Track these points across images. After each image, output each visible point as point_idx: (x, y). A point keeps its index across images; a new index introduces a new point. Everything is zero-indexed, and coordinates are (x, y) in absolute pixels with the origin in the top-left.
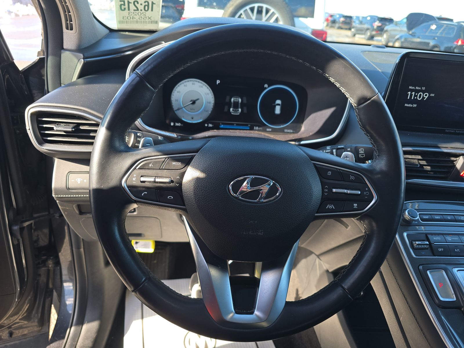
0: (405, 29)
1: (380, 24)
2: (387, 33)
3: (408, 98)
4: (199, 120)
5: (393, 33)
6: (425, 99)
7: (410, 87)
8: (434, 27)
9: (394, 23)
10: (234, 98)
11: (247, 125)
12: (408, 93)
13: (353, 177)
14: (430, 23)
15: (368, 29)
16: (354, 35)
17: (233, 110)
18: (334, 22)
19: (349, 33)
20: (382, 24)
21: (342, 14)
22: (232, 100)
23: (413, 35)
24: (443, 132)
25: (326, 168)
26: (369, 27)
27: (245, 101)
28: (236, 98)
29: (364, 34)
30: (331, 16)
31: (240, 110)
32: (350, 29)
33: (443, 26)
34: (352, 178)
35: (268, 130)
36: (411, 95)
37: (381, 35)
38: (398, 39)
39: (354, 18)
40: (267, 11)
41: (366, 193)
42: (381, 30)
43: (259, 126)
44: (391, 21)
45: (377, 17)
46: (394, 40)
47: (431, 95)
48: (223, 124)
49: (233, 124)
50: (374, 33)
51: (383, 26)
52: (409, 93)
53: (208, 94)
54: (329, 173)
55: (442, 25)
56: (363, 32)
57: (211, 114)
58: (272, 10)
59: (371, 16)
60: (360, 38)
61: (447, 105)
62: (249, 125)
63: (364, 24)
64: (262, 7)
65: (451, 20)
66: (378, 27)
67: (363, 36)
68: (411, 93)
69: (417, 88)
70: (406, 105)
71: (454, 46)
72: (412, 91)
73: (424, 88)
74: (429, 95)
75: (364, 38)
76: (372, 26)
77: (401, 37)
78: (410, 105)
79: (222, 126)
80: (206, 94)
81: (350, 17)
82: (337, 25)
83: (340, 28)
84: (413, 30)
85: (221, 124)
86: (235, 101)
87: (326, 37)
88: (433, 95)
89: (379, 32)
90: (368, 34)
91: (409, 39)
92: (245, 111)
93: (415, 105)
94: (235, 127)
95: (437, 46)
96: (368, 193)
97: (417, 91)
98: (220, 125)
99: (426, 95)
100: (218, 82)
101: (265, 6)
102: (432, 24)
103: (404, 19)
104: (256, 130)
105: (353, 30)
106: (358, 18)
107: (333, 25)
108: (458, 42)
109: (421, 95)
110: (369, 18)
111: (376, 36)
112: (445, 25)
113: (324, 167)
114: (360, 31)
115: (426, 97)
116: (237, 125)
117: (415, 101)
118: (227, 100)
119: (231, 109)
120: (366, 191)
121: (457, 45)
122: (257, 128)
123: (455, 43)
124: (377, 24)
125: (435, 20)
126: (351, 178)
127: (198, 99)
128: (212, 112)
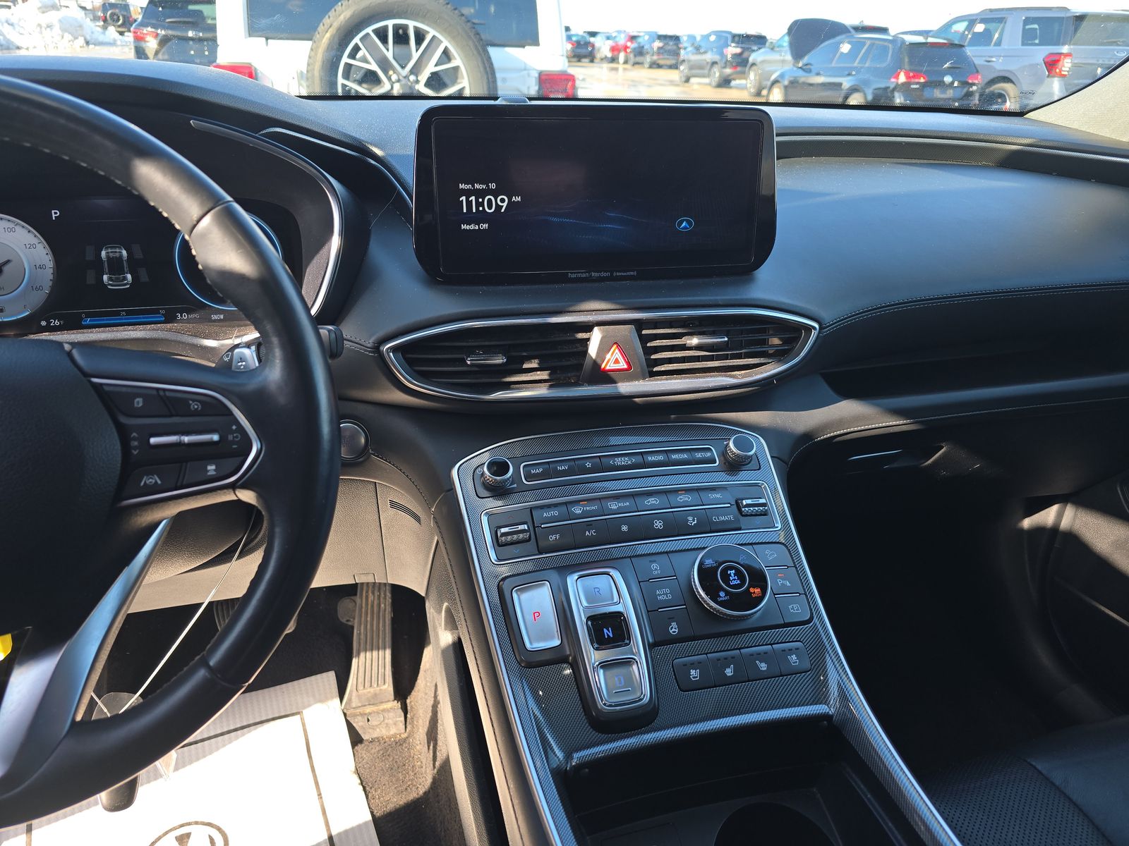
0: (789, 57)
1: (738, 50)
2: (754, 68)
3: (465, 211)
4: (22, 313)
5: (768, 68)
6: (503, 211)
7: (462, 186)
8: (845, 48)
9: (767, 44)
10: (107, 248)
11: (156, 312)
12: (461, 199)
13: (196, 405)
14: (838, 38)
15: (714, 63)
16: (687, 80)
17: (110, 279)
18: (640, 52)
19: (674, 75)
20: (744, 50)
21: (656, 32)
22: (103, 253)
23: (806, 69)
24: (564, 279)
25: (129, 390)
26: (717, 58)
27: (139, 255)
28: (111, 248)
29: (708, 76)
30: (633, 38)
31: (129, 276)
32: (674, 67)
33: (864, 44)
34: (196, 407)
35: (214, 317)
36: (469, 204)
37: (743, 75)
38: (776, 82)
39: (685, 38)
40: (420, 37)
41: (234, 437)
42: (741, 63)
43: (189, 312)
44: (760, 40)
45: (730, 33)
46: (769, 83)
47: (514, 199)
48: (88, 315)
49: (117, 313)
50: (728, 71)
51: (745, 55)
52: (463, 198)
53: (32, 246)
54: (139, 402)
55: (861, 43)
56: (706, 71)
57: (50, 295)
58: (431, 32)
59: (715, 33)
60: (699, 84)
61: (555, 219)
62: (162, 312)
63: (705, 52)
64: (405, 28)
65: (884, 30)
66: (735, 56)
67: (706, 80)
68: (467, 200)
69: (477, 186)
70: (464, 227)
71: (892, 86)
72: (468, 193)
73: (493, 186)
74: (510, 199)
75: (710, 84)
76: (722, 55)
77: (782, 76)
78: (472, 227)
79: (88, 321)
80: (28, 246)
81: (676, 39)
82: (648, 59)
83: (655, 65)
84: (806, 60)
85: (83, 316)
86: (111, 255)
87: (574, 87)
88: (519, 199)
89: (739, 69)
90: (716, 74)
91: (802, 80)
92: (144, 277)
93: (485, 226)
94: (125, 319)
95: (858, 88)
96: (237, 437)
97: (480, 194)
98: (82, 319)
99: (502, 201)
100: (55, 214)
101: (411, 24)
102: (842, 42)
103: (784, 36)
104: (182, 321)
105: (682, 68)
106: (692, 38)
107: (639, 59)
108: (897, 77)
109: (490, 201)
110: (713, 38)
111: (734, 79)
112: (868, 43)
113: (124, 390)
114: (698, 69)
115: (505, 204)
116: (129, 313)
117: (480, 217)
118: (90, 256)
119: (105, 277)
120: (233, 432)
121: (897, 83)
122: (185, 316)
123: (893, 80)
124: (733, 50)
125: (849, 32)
126: (194, 407)
127: (8, 262)
128: (53, 288)
